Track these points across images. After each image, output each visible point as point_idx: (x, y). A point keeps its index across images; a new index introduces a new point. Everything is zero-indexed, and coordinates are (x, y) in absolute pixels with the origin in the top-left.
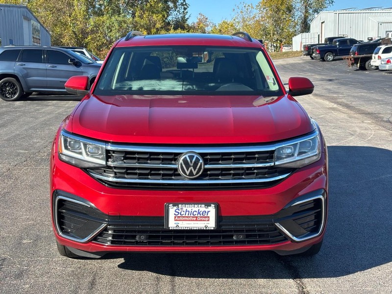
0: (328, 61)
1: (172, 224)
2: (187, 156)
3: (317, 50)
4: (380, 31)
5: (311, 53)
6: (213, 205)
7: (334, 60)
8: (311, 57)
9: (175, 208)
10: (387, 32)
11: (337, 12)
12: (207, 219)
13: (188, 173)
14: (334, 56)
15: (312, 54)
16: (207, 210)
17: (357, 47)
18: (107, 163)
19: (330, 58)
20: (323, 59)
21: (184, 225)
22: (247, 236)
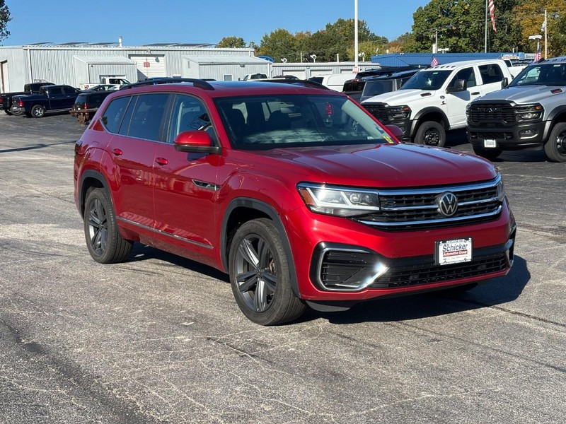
0: (37, 117)
1: (442, 260)
2: (446, 195)
3: (18, 102)
4: (91, 75)
5: (8, 106)
6: (470, 239)
7: (45, 115)
8: (6, 111)
9: (443, 245)
10: (100, 76)
11: (28, 48)
12: (465, 252)
13: (447, 211)
14: (45, 110)
15: (9, 108)
16: (465, 244)
17: (85, 97)
18: (380, 208)
19: (40, 112)
20: (28, 115)
21: (451, 260)
22: (488, 265)
